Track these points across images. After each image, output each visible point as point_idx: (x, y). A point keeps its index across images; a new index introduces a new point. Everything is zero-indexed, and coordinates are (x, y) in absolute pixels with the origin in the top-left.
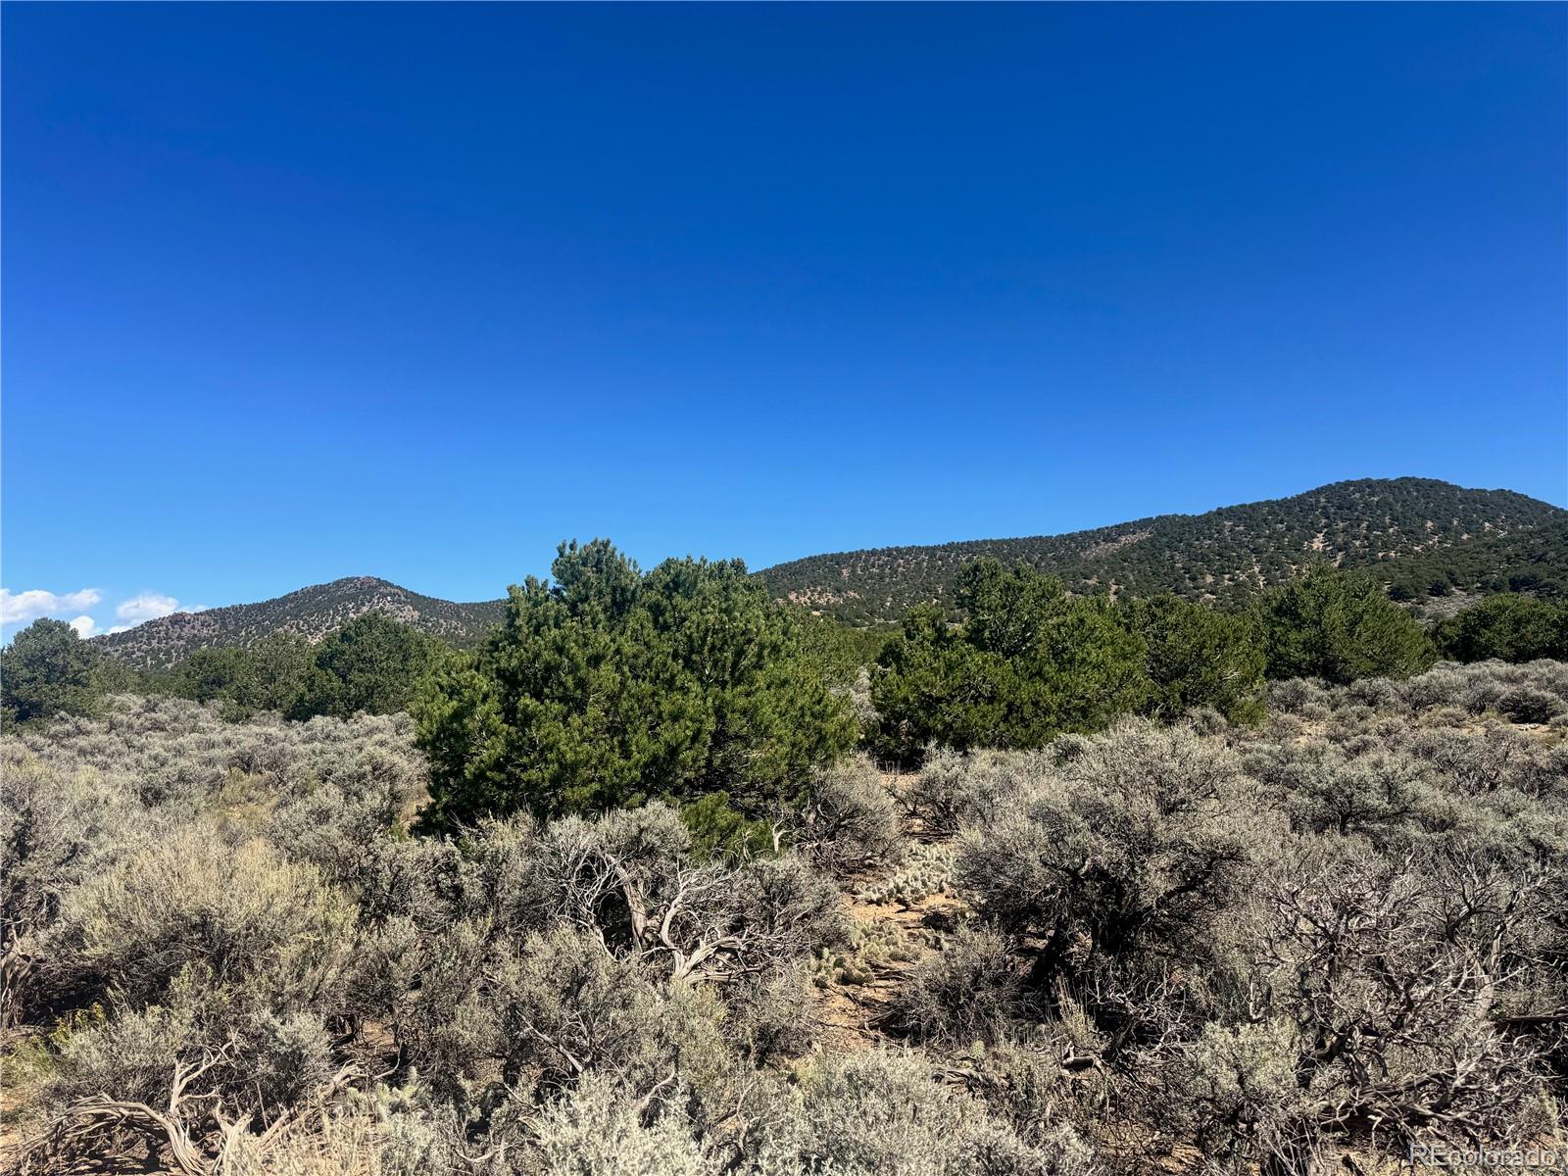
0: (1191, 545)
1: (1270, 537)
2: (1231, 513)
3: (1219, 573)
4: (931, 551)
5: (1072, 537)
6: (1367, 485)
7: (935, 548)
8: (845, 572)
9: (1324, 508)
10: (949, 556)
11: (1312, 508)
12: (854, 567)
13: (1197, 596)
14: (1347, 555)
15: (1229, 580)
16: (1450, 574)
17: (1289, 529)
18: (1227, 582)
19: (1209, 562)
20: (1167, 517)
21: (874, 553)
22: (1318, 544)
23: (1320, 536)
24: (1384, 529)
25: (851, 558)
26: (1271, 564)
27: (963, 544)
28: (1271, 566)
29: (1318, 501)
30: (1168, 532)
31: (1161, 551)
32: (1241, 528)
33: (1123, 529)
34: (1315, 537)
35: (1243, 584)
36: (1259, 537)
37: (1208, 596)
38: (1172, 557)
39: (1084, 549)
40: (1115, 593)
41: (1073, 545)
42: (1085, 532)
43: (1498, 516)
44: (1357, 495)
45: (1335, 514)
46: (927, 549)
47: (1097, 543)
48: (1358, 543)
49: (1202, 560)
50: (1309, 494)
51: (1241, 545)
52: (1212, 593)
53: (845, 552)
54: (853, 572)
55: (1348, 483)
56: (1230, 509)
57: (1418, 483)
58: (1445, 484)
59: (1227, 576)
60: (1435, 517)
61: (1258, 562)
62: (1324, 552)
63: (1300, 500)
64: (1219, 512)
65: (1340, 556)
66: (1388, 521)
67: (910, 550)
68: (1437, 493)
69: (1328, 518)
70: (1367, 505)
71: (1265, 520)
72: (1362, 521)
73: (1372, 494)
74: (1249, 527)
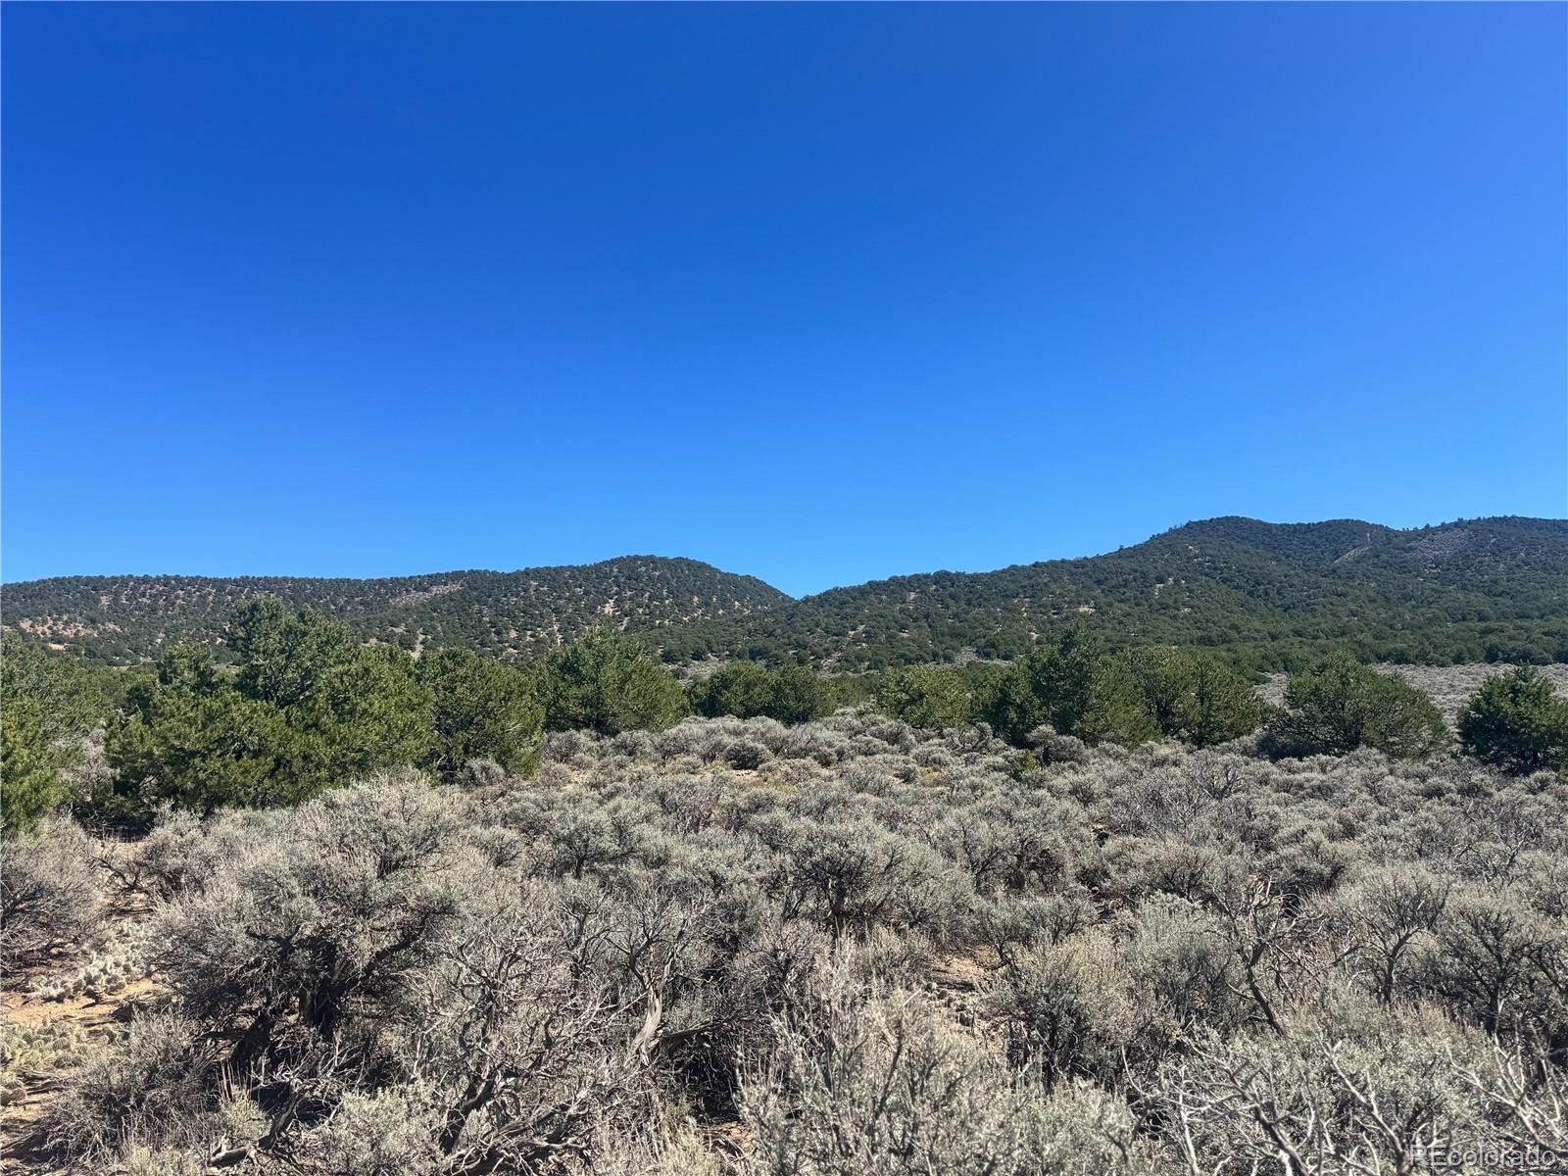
0: (499, 601)
1: (569, 599)
2: (537, 574)
3: (522, 629)
4: (220, 584)
5: (382, 583)
6: (651, 561)
7: (224, 581)
8: (105, 600)
9: (616, 577)
10: (241, 591)
11: (607, 576)
12: (117, 594)
13: (501, 650)
14: (632, 620)
15: (531, 636)
16: (708, 642)
17: (586, 593)
18: (528, 638)
19: (514, 618)
20: (478, 572)
21: (146, 580)
22: (609, 609)
23: (611, 601)
24: (662, 601)
25: (115, 583)
26: (569, 623)
27: (259, 579)
28: (569, 626)
29: (611, 571)
30: (479, 586)
31: (470, 604)
32: (545, 589)
33: (435, 579)
34: (606, 602)
35: (543, 641)
36: (560, 598)
37: (511, 650)
38: (480, 611)
39: (394, 596)
40: (422, 643)
41: (383, 591)
42: (397, 579)
43: (745, 597)
44: (643, 569)
45: (625, 583)
46: (215, 580)
47: (408, 592)
48: (641, 611)
49: (508, 616)
50: (604, 563)
51: (544, 604)
52: (515, 648)
53: (107, 576)
54: (116, 600)
55: (637, 558)
56: (537, 570)
57: (689, 564)
58: (709, 566)
59: (529, 633)
60: (700, 593)
61: (558, 620)
62: (614, 616)
63: (597, 567)
64: (527, 572)
65: (626, 621)
66: (665, 593)
67: (193, 581)
68: (703, 573)
69: (619, 586)
70: (650, 578)
71: (566, 583)
72: (645, 591)
73: (654, 569)
74: (552, 588)
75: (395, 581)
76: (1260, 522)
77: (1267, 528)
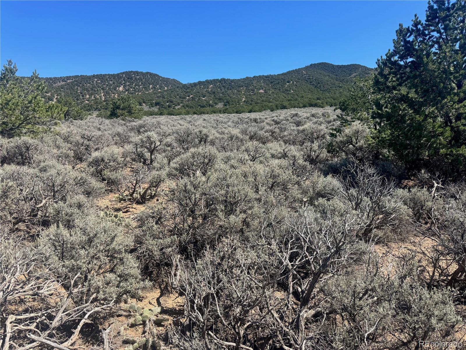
0: (83, 85)
1: (107, 85)
3: (91, 95)
5: (51, 79)
6: (137, 73)
9: (124, 78)
11: (121, 78)
13: (83, 102)
14: (128, 93)
16: (143, 100)
17: (113, 83)
18: (93, 98)
19: (88, 91)
20: (83, 76)
22: (121, 89)
23: (122, 86)
24: (139, 86)
28: (107, 94)
29: (123, 76)
30: (81, 80)
31: (74, 86)
32: (99, 81)
33: (68, 78)
34: (120, 86)
35: (98, 99)
36: (104, 85)
37: (87, 102)
38: (77, 88)
39: (55, 83)
41: (51, 82)
43: (169, 86)
44: (133, 75)
45: (127, 80)
47: (60, 82)
48: (131, 89)
49: (86, 90)
50: (121, 73)
51: (99, 87)
52: (88, 101)
55: (132, 72)
56: (97, 75)
57: (151, 74)
58: (158, 75)
59: (93, 96)
60: (153, 84)
61: (103, 92)
62: (123, 91)
63: (118, 75)
64: (94, 76)
65: (126, 93)
66: (140, 84)
68: (155, 77)
69: (125, 81)
70: (136, 79)
71: (107, 80)
72: (133, 83)
73: (137, 76)
74: (102, 81)
75: (55, 78)
76: (331, 64)
77: (333, 66)
